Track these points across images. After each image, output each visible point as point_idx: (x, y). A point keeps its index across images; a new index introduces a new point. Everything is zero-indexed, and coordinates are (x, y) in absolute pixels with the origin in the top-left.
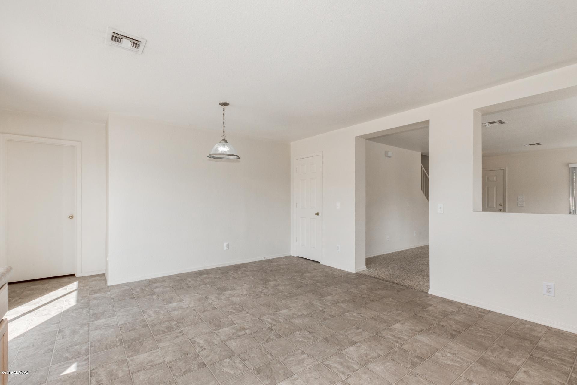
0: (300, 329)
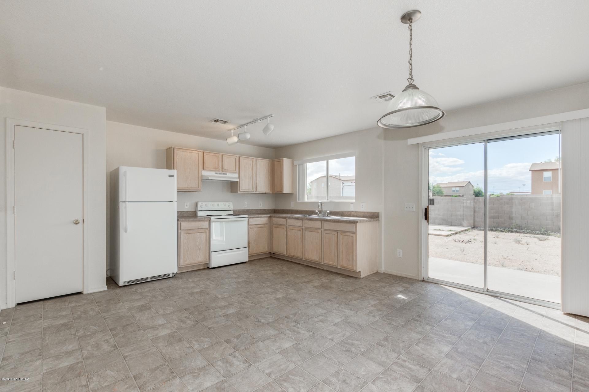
0: (268, 324)
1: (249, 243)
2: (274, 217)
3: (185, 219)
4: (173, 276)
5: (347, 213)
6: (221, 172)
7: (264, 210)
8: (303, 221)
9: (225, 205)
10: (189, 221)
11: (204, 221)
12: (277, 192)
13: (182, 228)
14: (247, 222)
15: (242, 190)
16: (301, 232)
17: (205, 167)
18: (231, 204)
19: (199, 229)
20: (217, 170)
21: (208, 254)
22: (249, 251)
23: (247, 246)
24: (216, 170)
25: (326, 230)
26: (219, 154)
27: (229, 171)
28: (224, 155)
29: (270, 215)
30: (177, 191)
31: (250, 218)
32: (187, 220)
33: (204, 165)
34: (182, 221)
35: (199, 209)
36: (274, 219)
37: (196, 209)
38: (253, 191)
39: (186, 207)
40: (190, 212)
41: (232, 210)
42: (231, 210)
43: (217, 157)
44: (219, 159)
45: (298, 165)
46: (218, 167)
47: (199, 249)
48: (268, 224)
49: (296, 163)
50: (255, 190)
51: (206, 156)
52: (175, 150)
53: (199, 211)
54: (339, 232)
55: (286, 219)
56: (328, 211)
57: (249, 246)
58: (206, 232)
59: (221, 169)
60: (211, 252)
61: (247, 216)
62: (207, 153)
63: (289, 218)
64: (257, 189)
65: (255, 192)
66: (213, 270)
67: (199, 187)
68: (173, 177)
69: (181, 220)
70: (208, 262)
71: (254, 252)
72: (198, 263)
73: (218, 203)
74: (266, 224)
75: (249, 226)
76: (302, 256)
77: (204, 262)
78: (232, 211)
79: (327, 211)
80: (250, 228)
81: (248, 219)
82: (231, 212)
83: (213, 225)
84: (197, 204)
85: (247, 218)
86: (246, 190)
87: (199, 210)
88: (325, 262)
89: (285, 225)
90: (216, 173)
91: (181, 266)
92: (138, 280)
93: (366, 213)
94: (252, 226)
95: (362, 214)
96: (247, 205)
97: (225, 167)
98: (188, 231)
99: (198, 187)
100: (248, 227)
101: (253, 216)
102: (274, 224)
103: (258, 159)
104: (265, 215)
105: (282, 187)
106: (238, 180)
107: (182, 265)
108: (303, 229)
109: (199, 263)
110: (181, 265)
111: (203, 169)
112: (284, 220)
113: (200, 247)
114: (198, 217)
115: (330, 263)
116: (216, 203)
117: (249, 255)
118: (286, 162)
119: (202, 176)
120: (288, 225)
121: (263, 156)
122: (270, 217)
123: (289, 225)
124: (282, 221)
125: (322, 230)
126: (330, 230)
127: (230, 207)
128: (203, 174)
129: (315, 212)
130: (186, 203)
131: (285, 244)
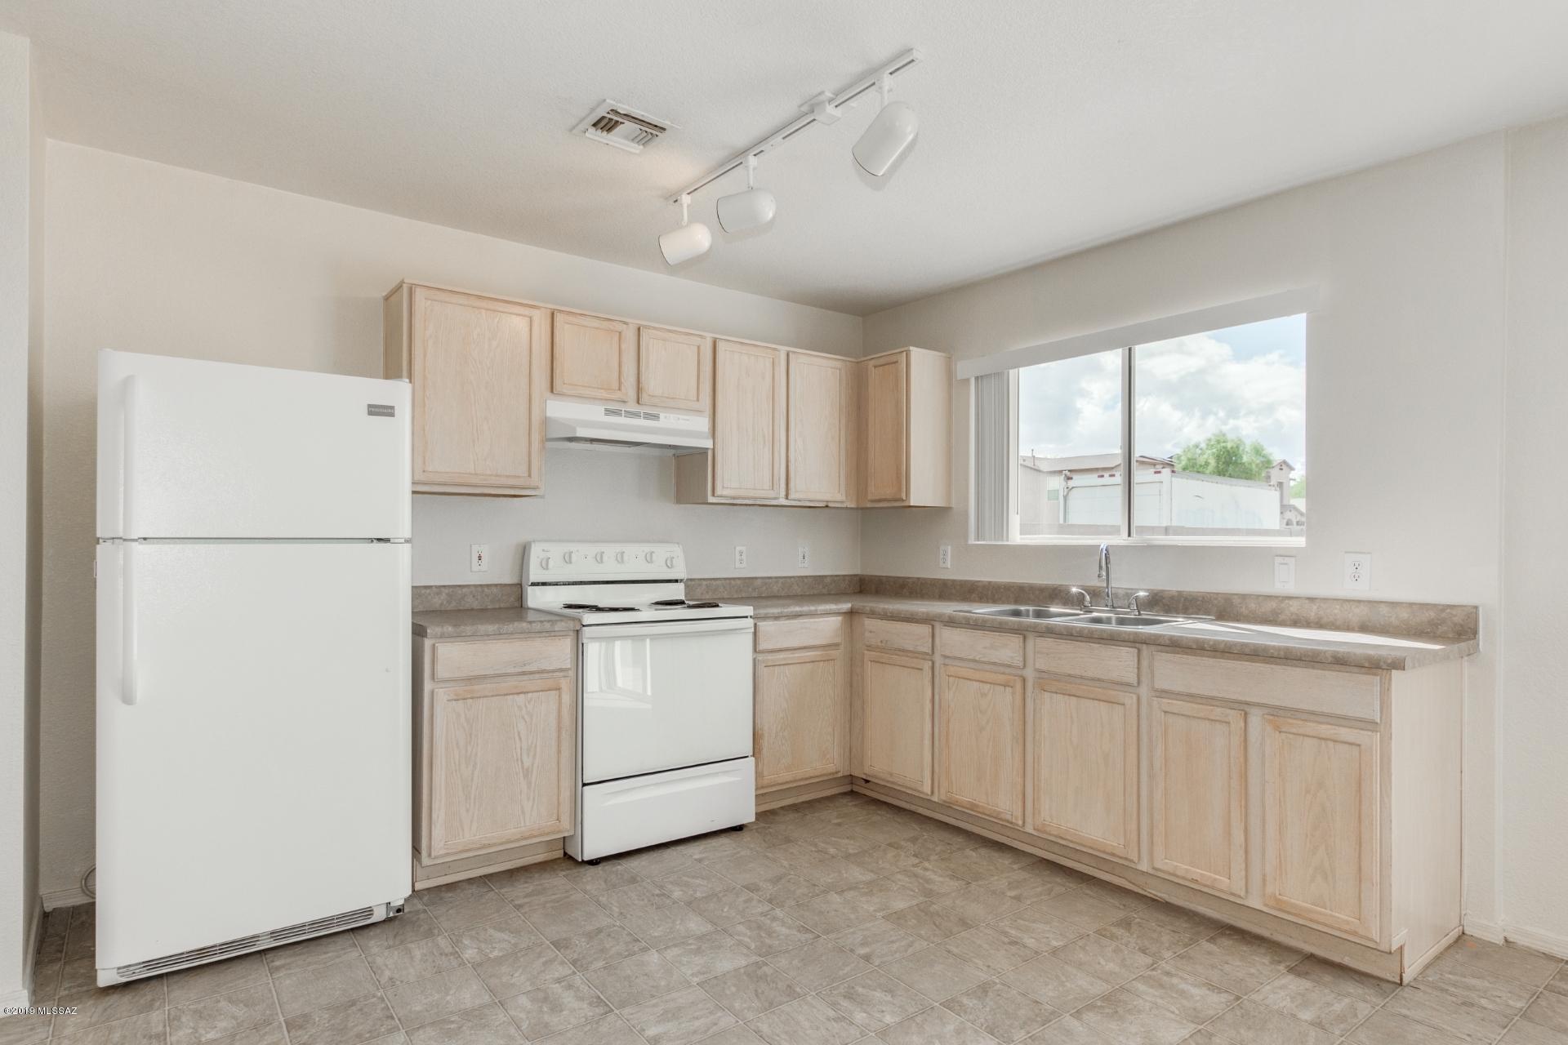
1: (756, 737)
2: (873, 614)
3: (455, 626)
4: (391, 915)
5: (1253, 606)
6: (632, 407)
7: (820, 579)
8: (1025, 638)
9: (649, 558)
10: (474, 636)
11: (551, 634)
12: (880, 501)
13: (442, 672)
14: (748, 639)
15: (725, 493)
16: (1013, 693)
17: (557, 382)
18: (677, 551)
19: (524, 673)
20: (617, 395)
21: (566, 794)
22: (759, 774)
23: (747, 747)
24: (613, 397)
25: (1163, 693)
26: (625, 323)
27: (672, 404)
28: (646, 327)
29: (849, 606)
30: (414, 492)
31: (765, 618)
32: (469, 629)
33: (557, 371)
34: (442, 637)
35: (535, 574)
36: (870, 623)
37: (521, 577)
38: (772, 494)
39: (475, 567)
40: (495, 590)
41: (681, 581)
42: (676, 581)
43: (616, 338)
44: (623, 346)
45: (977, 378)
46: (620, 383)
47: (527, 773)
48: (842, 647)
49: (966, 369)
50: (783, 493)
51: (566, 333)
52: (419, 295)
53: (533, 584)
54: (1253, 711)
55: (933, 626)
56: (1142, 594)
57: (756, 751)
58: (559, 689)
59: (632, 394)
60: (584, 785)
61: (748, 610)
62: (571, 319)
63: (951, 622)
64: (792, 485)
65: (783, 502)
66: (592, 869)
67: (530, 476)
68: (392, 415)
69: (438, 630)
70: (566, 835)
71: (782, 774)
72: (518, 840)
73: (618, 548)
74: (836, 646)
75: (760, 657)
76: (1020, 814)
77: (548, 834)
78: (681, 586)
79: (1138, 590)
80: (760, 668)
81: (755, 624)
82: (677, 592)
83: (593, 651)
84: (524, 552)
85: (750, 622)
86: (742, 493)
87: (533, 579)
88: (1158, 865)
89: (927, 654)
90: (608, 412)
91: (436, 858)
92: (202, 952)
93: (1384, 610)
94: (770, 657)
95: (1357, 614)
96: (744, 557)
97: (654, 384)
98: (471, 684)
99: (526, 474)
100: (754, 660)
101: (775, 611)
102: (870, 648)
103: (794, 352)
104: (826, 602)
105: (901, 476)
106: (708, 444)
107: (442, 852)
108: (1024, 680)
109: (526, 839)
110: (433, 855)
111: (552, 391)
112: (924, 630)
113: (527, 762)
114: (531, 616)
115: (1197, 872)
116: (610, 550)
117: (756, 789)
118: (923, 365)
119: (546, 422)
120: (946, 657)
121: (818, 343)
122: (851, 613)
123: (947, 653)
124: (914, 636)
125: (1144, 691)
126: (1191, 697)
127: (672, 566)
128: (549, 414)
129: (1068, 592)
130: (475, 548)
131: (927, 742)
